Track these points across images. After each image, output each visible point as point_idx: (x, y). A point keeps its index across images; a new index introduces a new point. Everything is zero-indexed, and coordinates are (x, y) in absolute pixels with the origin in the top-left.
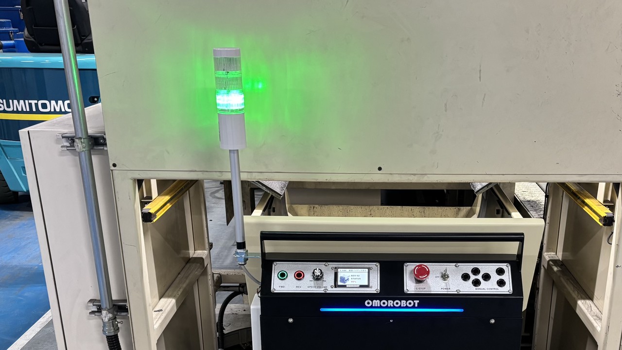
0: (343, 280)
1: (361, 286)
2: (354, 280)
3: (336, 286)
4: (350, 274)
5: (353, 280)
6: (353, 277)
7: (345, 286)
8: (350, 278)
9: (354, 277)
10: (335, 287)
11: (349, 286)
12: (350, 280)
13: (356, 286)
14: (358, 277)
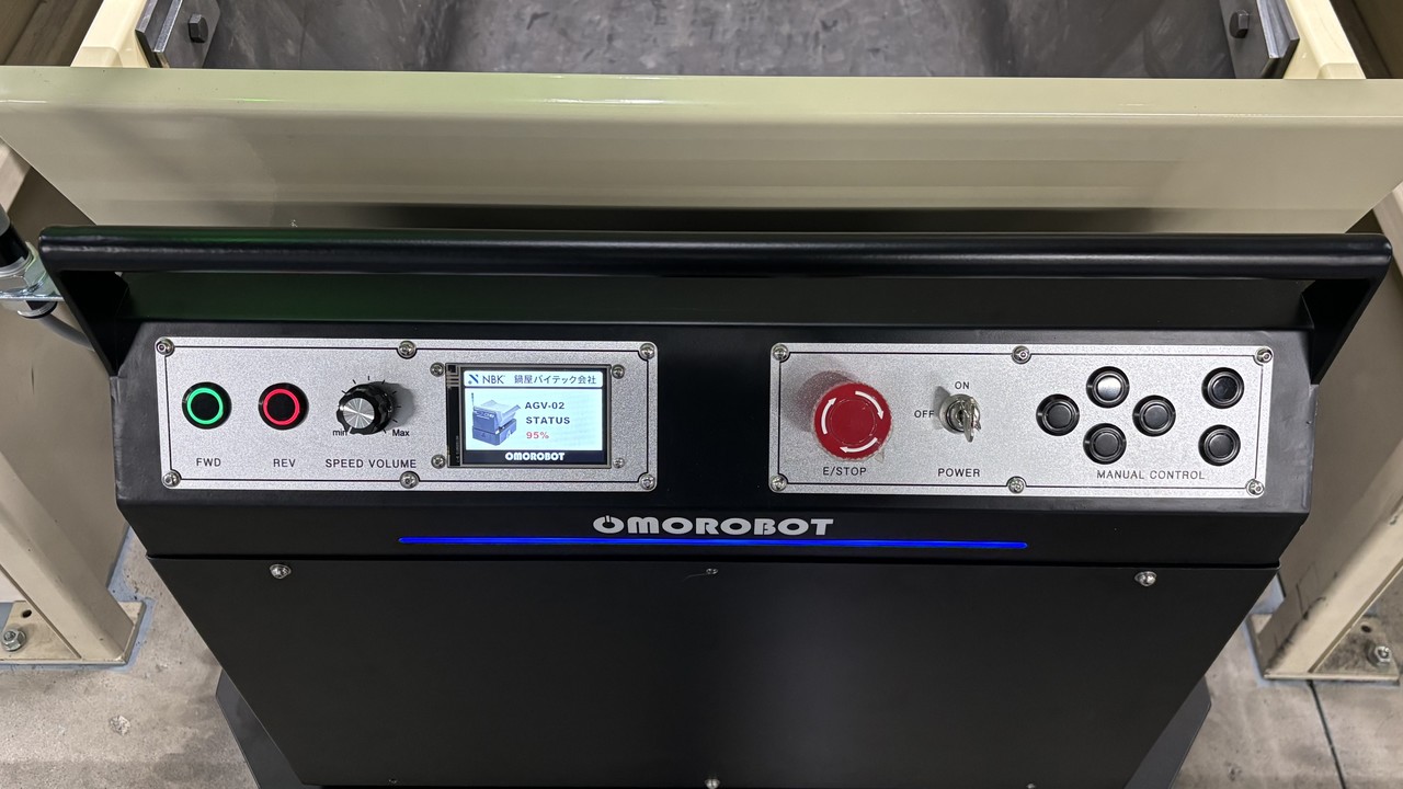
0: (488, 425)
1: (575, 458)
2: (540, 427)
3: (457, 455)
4: (524, 396)
5: (533, 427)
6: (532, 413)
7: (496, 459)
8: (521, 416)
9: (541, 413)
10: (454, 463)
11: (518, 457)
12: (522, 427)
13: (548, 457)
14: (557, 413)
